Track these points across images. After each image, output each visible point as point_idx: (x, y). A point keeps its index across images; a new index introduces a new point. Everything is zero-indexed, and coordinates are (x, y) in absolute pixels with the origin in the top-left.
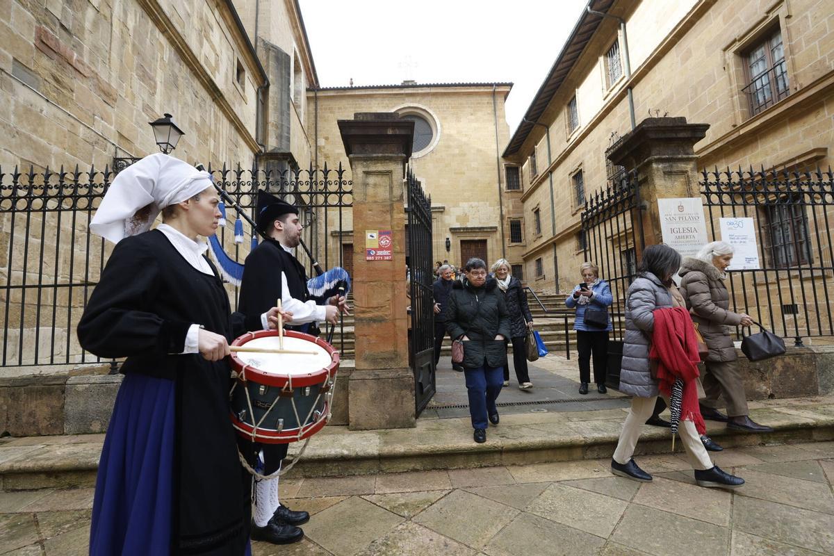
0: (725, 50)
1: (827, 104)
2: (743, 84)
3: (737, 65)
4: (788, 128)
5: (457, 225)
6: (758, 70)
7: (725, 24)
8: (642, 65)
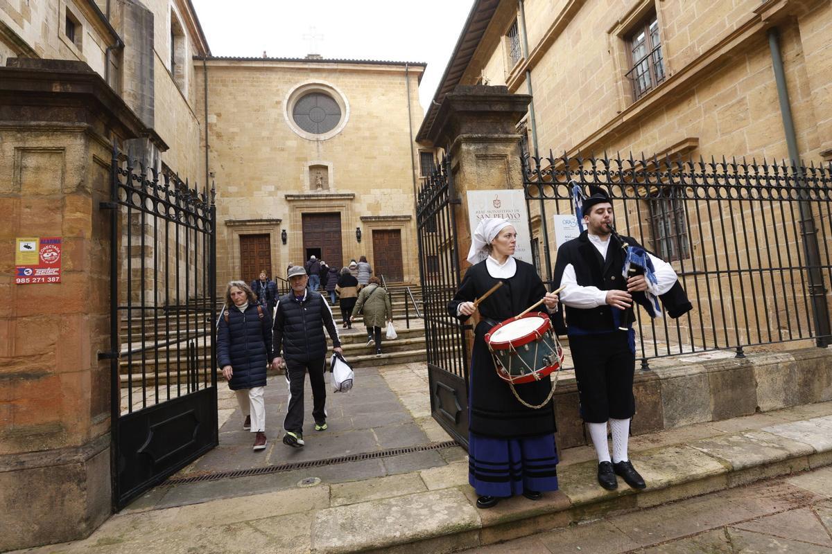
0: (610, 32)
1: (697, 92)
2: (626, 69)
3: (621, 50)
4: (665, 115)
5: (368, 214)
6: (640, 54)
7: (609, 5)
8: (538, 46)
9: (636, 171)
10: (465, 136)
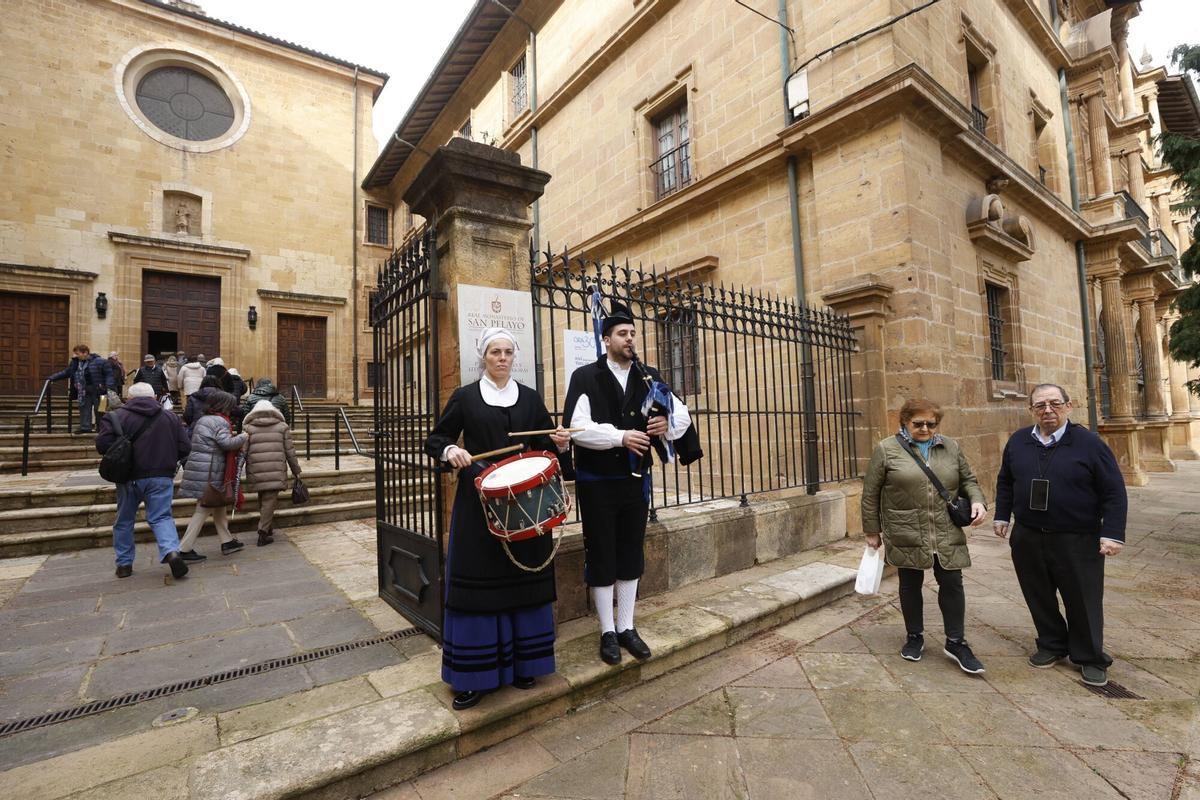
0: (637, 109)
1: (721, 206)
2: (651, 160)
3: (647, 134)
4: (688, 226)
6: (667, 146)
8: (551, 99)
9: (644, 286)
10: (460, 208)
